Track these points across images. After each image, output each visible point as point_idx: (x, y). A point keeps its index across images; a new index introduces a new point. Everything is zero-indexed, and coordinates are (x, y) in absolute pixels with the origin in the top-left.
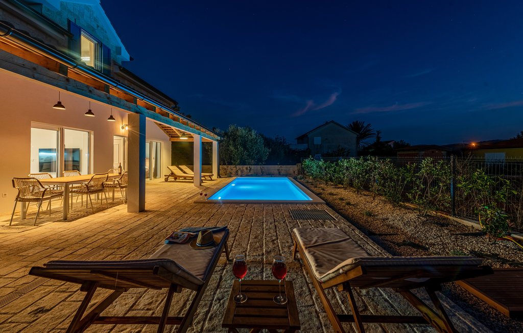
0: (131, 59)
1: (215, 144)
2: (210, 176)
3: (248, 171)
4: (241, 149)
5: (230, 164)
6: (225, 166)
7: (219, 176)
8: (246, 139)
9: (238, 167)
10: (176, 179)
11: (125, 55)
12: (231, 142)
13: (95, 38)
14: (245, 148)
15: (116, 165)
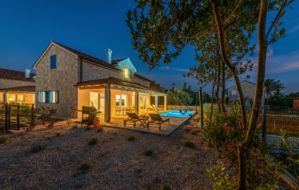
0: (137, 71)
1: (165, 97)
2: (162, 109)
3: (181, 108)
4: (178, 98)
5: (173, 105)
6: (171, 106)
7: (167, 109)
8: (181, 94)
9: (177, 106)
10: (151, 110)
11: (135, 71)
12: (174, 96)
13: (128, 69)
14: (180, 98)
15: (132, 104)
